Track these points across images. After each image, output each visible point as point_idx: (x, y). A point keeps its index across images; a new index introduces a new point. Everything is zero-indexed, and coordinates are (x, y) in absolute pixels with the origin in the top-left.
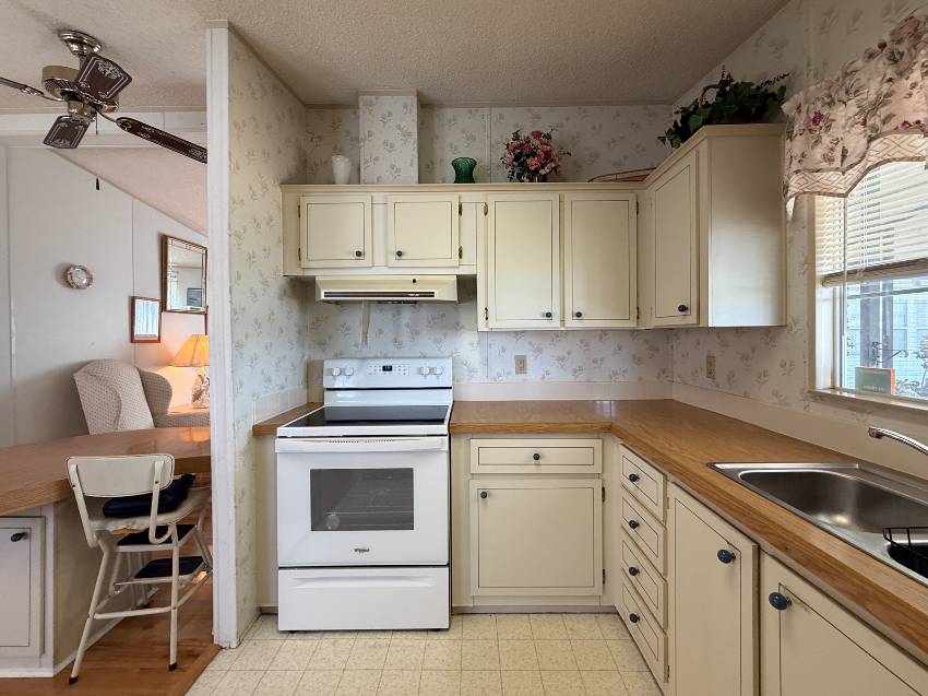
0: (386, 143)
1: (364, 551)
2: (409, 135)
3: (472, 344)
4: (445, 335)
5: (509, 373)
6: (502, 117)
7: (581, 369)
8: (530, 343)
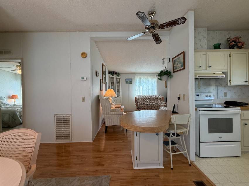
0: (199, 39)
1: (221, 138)
2: (205, 37)
3: (213, 89)
4: (207, 87)
5: (223, 96)
6: (221, 33)
7: (240, 95)
8: (228, 89)
